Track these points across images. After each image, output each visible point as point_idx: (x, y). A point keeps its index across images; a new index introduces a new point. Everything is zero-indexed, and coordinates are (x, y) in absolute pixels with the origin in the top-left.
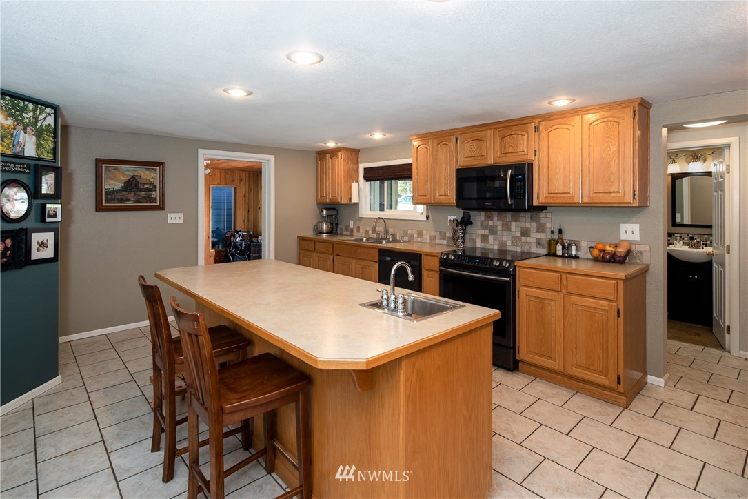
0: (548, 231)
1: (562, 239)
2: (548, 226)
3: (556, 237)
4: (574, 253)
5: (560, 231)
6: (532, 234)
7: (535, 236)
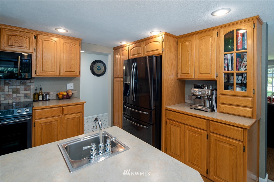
0: (32, 90)
1: (42, 92)
2: (32, 87)
3: (38, 92)
4: (48, 98)
5: (41, 89)
6: (21, 92)
7: (23, 93)
